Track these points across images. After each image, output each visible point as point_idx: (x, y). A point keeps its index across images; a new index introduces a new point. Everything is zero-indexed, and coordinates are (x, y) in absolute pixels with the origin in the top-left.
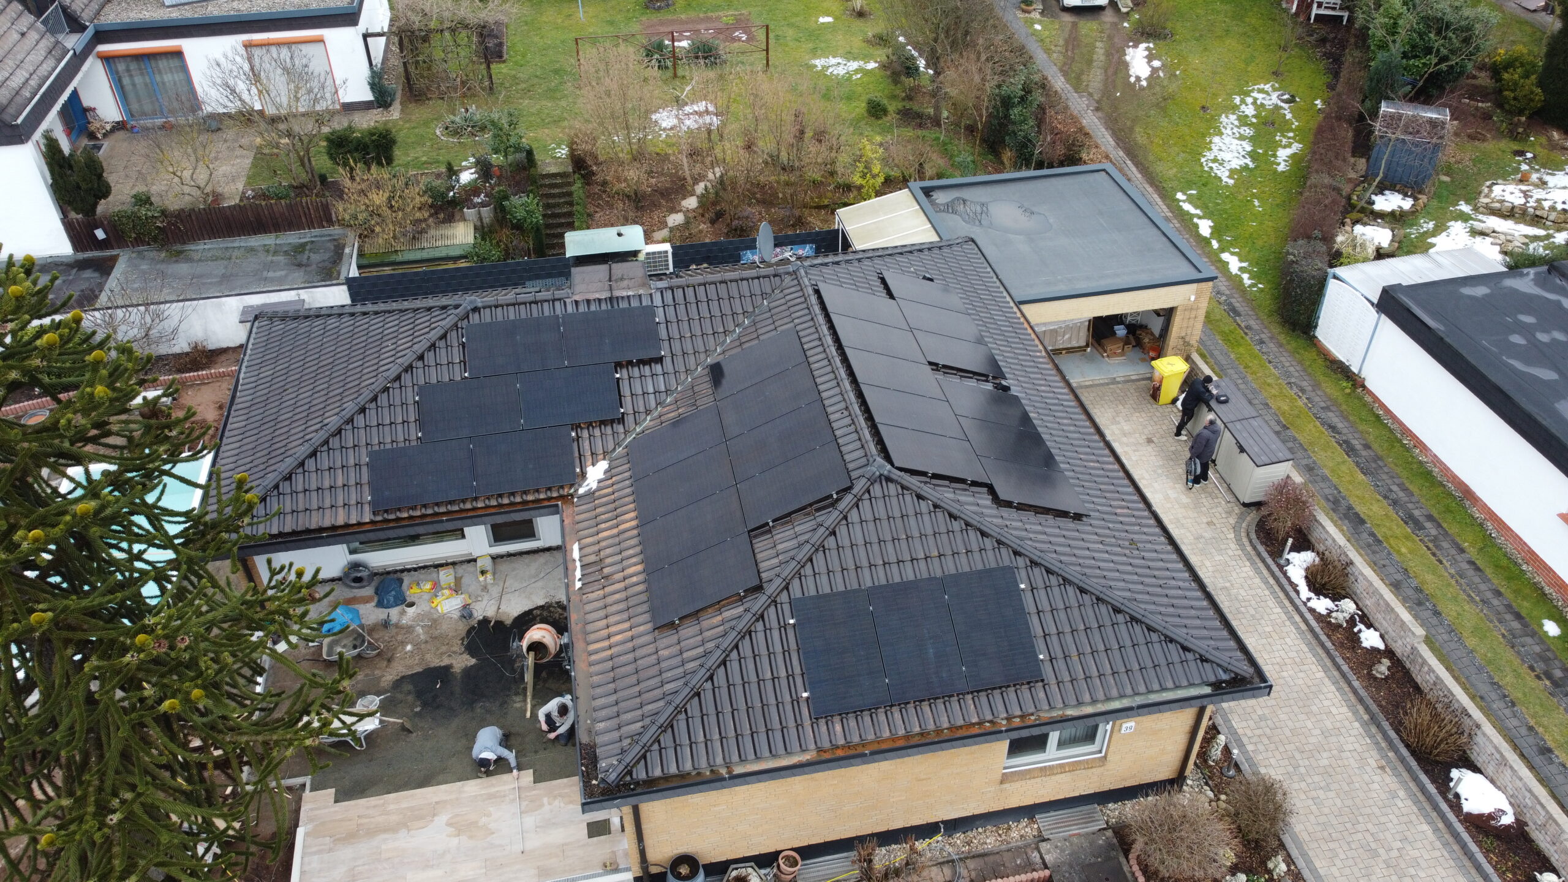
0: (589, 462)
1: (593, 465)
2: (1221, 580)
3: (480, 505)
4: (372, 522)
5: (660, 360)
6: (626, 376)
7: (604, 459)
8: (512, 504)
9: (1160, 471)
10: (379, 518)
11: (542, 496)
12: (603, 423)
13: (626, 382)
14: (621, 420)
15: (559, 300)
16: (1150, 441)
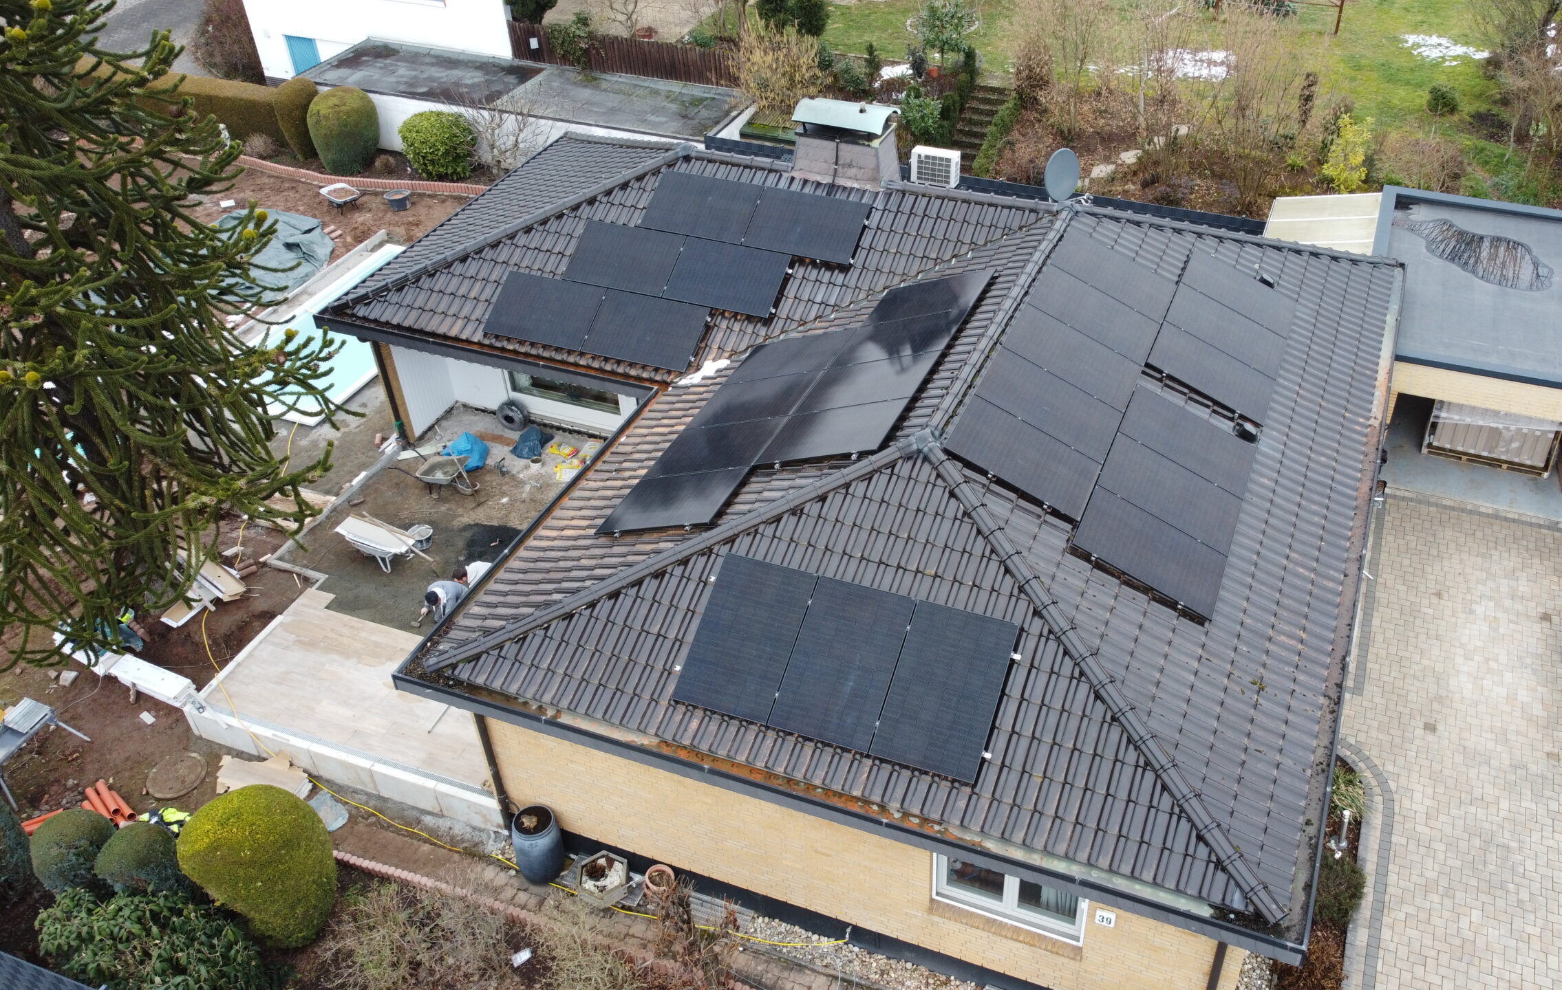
0: (711, 356)
1: (714, 360)
2: (1507, 835)
3: (583, 362)
4: (479, 344)
5: (845, 269)
6: (800, 275)
7: (729, 358)
8: (613, 373)
9: (1529, 661)
10: (487, 342)
11: (645, 375)
12: (749, 318)
13: (797, 282)
14: (768, 321)
15: (776, 171)
16: (1546, 617)
